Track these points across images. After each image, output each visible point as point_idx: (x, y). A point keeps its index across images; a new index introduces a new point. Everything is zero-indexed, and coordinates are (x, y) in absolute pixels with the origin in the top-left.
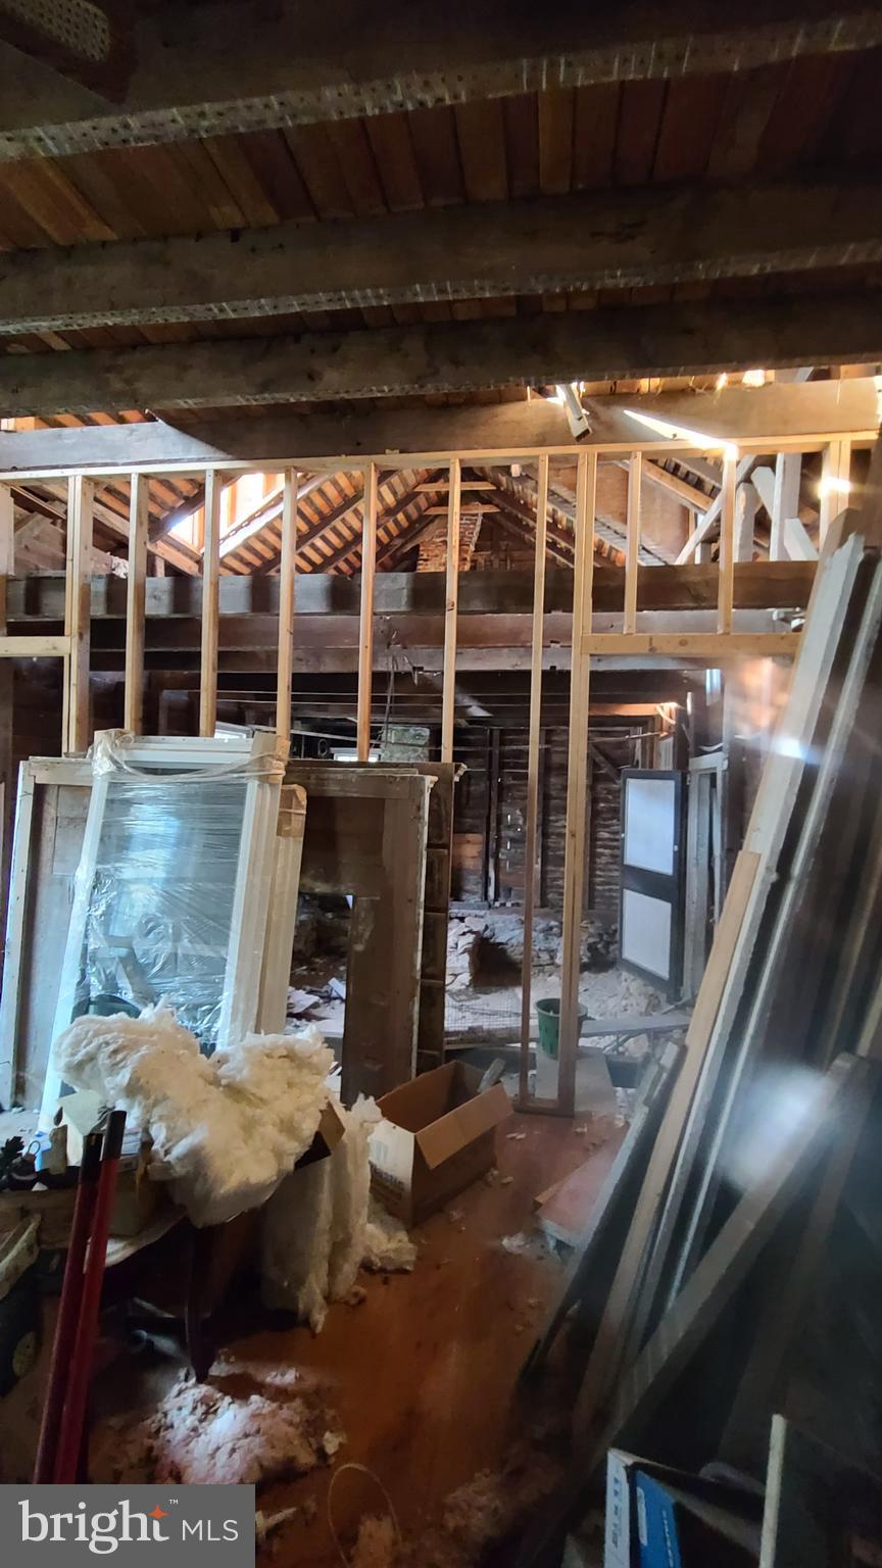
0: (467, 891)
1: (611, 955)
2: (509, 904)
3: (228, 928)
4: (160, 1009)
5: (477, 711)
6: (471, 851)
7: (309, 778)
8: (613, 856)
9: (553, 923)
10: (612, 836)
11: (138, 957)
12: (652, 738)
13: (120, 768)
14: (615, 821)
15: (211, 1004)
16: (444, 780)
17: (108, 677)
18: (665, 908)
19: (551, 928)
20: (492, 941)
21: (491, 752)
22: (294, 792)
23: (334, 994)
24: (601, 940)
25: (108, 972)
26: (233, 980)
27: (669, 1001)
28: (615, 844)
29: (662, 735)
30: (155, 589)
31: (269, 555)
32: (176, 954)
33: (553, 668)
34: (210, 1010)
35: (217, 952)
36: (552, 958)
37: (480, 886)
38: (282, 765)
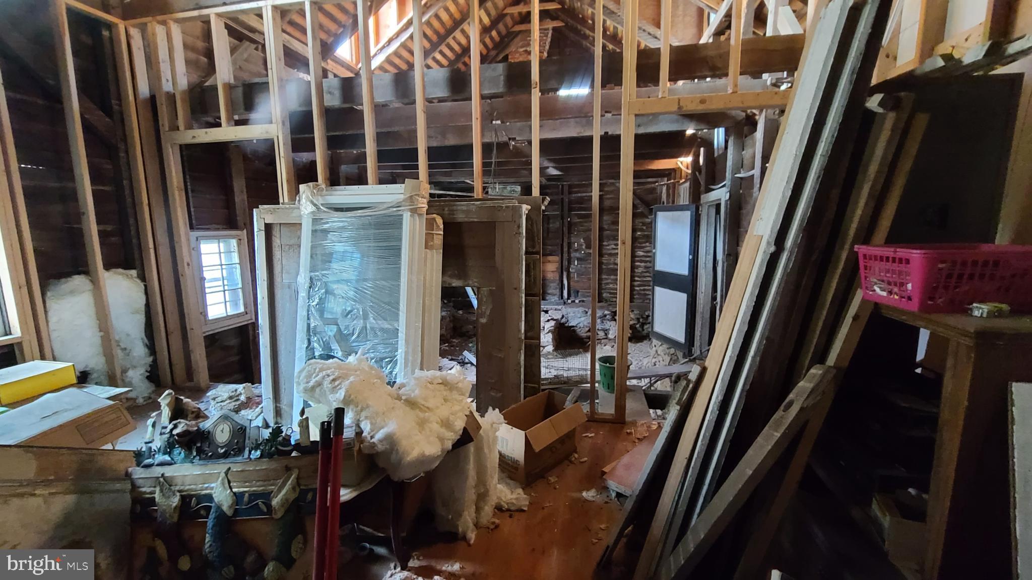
0: (549, 294)
1: (645, 332)
2: (577, 301)
3: (398, 309)
4: (360, 356)
5: (553, 172)
6: (551, 267)
7: (444, 210)
8: (646, 267)
9: (606, 312)
10: (645, 254)
11: (342, 330)
12: (674, 184)
13: (318, 209)
14: (647, 244)
15: (391, 358)
16: (535, 209)
17: (305, 157)
18: (682, 297)
19: (605, 316)
20: (567, 325)
21: (562, 199)
22: (434, 219)
23: (467, 361)
24: (639, 321)
25: (324, 340)
26: (404, 342)
27: (684, 357)
28: (648, 259)
29: (681, 182)
30: (329, 87)
31: (404, 67)
32: (366, 327)
33: (606, 133)
34: (391, 361)
35: (391, 325)
36: (606, 334)
37: (558, 290)
38: (425, 201)
